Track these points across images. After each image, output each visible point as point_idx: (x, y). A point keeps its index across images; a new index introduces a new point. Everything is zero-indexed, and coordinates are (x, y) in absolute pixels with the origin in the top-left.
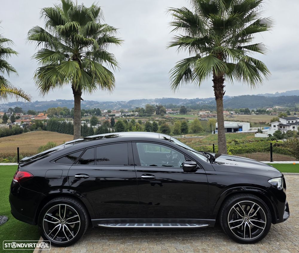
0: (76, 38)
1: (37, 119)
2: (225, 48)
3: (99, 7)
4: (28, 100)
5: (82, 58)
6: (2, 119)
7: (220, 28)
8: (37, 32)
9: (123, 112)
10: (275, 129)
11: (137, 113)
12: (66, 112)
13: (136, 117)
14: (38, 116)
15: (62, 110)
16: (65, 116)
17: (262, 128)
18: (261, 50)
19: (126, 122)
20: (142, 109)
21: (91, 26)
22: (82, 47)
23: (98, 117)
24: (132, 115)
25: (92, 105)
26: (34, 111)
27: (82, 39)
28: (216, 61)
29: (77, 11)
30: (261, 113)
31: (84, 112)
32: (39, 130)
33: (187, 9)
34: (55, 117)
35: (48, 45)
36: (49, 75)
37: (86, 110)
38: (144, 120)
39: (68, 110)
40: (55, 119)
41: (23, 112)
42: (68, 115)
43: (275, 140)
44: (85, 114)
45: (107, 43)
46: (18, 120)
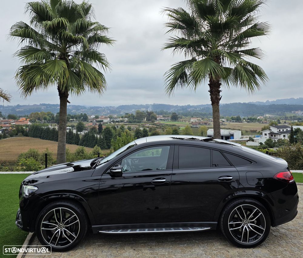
0: (64, 35)
1: (18, 124)
2: (222, 51)
3: (90, 4)
4: (7, 100)
5: (70, 58)
7: (218, 30)
8: (21, 27)
9: (112, 118)
10: (266, 138)
11: (127, 119)
12: (50, 117)
13: (125, 123)
14: (19, 120)
15: (45, 114)
16: (49, 121)
17: (253, 136)
18: (258, 55)
19: (114, 128)
20: (132, 114)
21: (81, 24)
22: (71, 46)
23: (85, 123)
24: (122, 121)
25: (79, 110)
26: (15, 115)
27: (71, 36)
28: (213, 64)
29: (66, 7)
30: (252, 122)
31: (69, 117)
32: (20, 136)
33: (183, 10)
34: (39, 122)
35: (33, 42)
36: (32, 75)
37: (72, 115)
38: (134, 126)
39: (53, 115)
40: (38, 124)
41: (2, 117)
42: (52, 121)
43: (267, 149)
44: (71, 119)
45: (97, 43)
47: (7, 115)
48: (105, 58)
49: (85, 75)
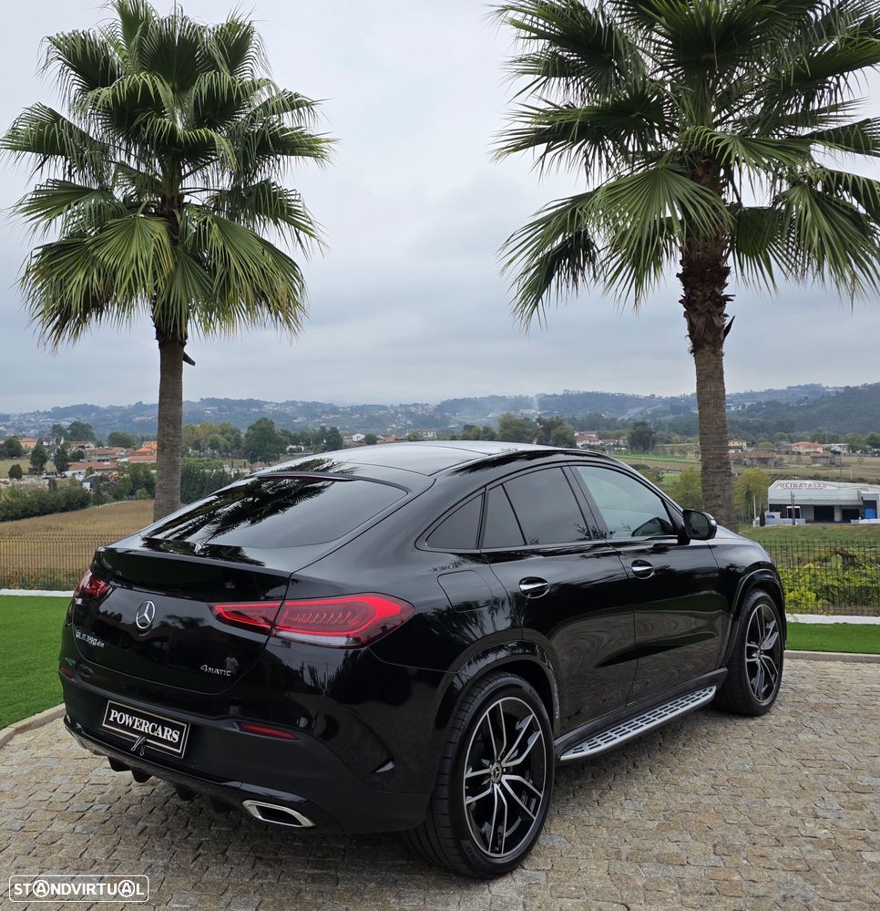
1: (136, 460)
6: (29, 460)
12: (229, 439)
14: (141, 450)
15: (217, 432)
16: (226, 452)
20: (487, 430)
25: (315, 416)
26: (129, 434)
29: (165, 37)
31: (284, 438)
32: (141, 499)
34: (194, 456)
35: (75, 169)
37: (293, 433)
39: (237, 433)
40: (192, 461)
41: (94, 440)
42: (235, 451)
44: (291, 446)
45: (279, 156)
46: (78, 463)
47: (108, 434)
48: (300, 204)
49: (226, 263)
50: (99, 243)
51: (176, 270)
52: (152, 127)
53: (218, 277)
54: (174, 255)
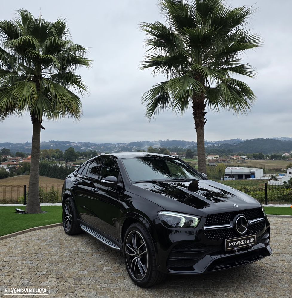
1: (25, 161)
10: (291, 176)
12: (58, 154)
14: (27, 158)
15: (54, 152)
16: (58, 159)
17: (276, 175)
18: (248, 72)
22: (45, 68)
26: (24, 152)
29: (36, 25)
30: (277, 159)
31: (78, 155)
32: (27, 174)
33: (161, 24)
35: (4, 65)
37: (81, 152)
39: (61, 152)
40: (46, 162)
41: (11, 154)
42: (61, 158)
43: (290, 188)
44: (80, 157)
45: (74, 64)
46: (4, 163)
47: (16, 152)
48: (80, 80)
49: (56, 97)
50: (12, 89)
51: (39, 99)
52: (31, 53)
53: (53, 102)
54: (38, 94)
